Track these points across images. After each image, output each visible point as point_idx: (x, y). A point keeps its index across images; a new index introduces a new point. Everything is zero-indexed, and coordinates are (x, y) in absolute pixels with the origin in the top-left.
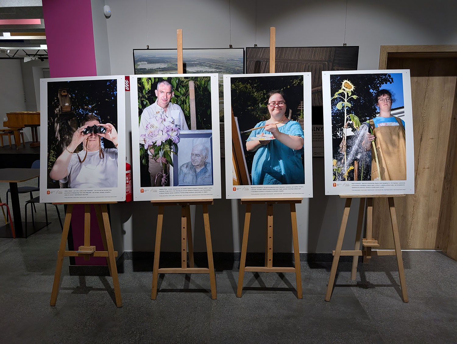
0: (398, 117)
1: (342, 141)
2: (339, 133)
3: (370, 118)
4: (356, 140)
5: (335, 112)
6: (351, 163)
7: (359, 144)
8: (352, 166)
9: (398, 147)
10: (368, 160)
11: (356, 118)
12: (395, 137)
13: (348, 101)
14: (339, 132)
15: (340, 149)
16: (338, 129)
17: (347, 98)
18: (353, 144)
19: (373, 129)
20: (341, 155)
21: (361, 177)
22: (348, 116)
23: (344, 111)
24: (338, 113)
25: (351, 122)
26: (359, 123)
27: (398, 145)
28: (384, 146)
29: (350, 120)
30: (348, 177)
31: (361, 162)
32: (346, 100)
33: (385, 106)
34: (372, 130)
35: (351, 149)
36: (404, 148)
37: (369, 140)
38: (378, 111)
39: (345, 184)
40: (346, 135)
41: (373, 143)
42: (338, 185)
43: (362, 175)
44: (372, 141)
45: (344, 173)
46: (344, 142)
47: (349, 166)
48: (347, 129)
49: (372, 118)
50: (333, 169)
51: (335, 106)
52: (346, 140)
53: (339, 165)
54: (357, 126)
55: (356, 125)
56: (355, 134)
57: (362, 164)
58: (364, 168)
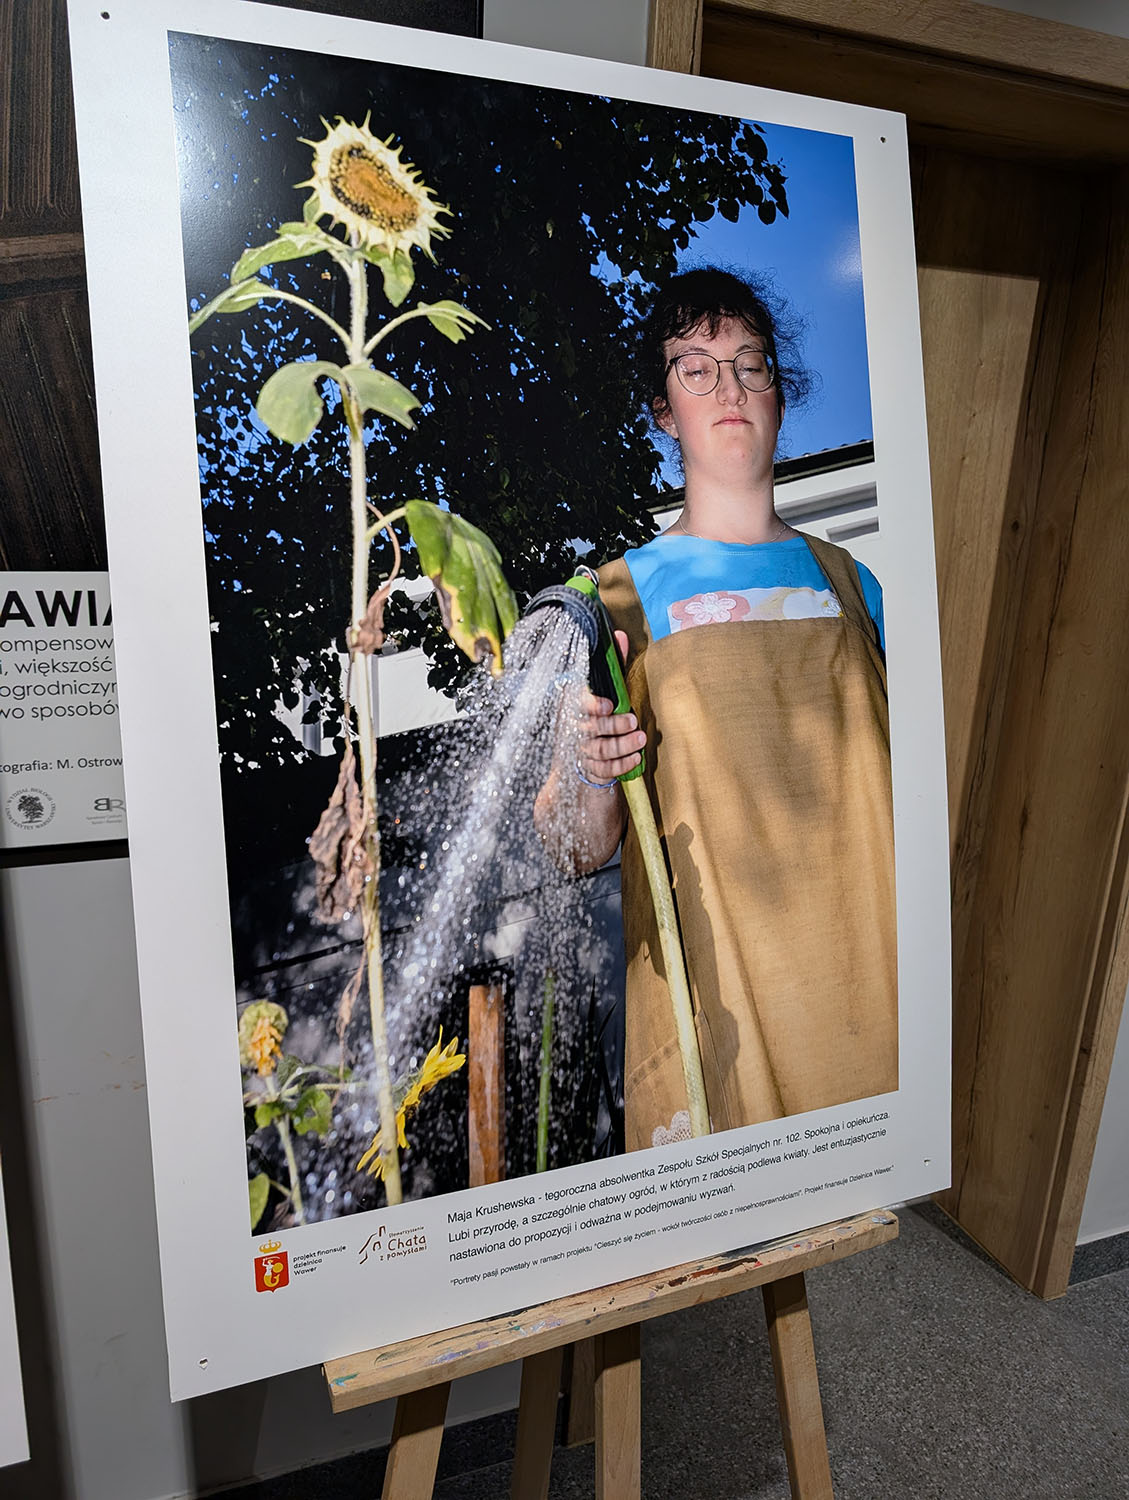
0: (830, 536)
1: (336, 798)
2: (300, 710)
3: (600, 548)
4: (480, 775)
5: (244, 471)
6: (435, 1012)
7: (511, 810)
8: (446, 1042)
9: (838, 816)
10: (592, 960)
11: (473, 548)
12: (810, 726)
13: (377, 358)
14: (292, 701)
15: (309, 882)
16: (288, 664)
17: (371, 327)
18: (444, 814)
19: (635, 651)
20: (327, 943)
21: (533, 1140)
22: (385, 521)
23: (346, 460)
24: (278, 487)
25: (418, 589)
26: (504, 598)
27: (833, 796)
28: (727, 816)
29: (412, 569)
30: (409, 1161)
31: (533, 989)
32: (357, 344)
33: (727, 427)
34: (625, 670)
35: (431, 866)
36: (882, 819)
37: (600, 767)
38: (667, 475)
39: (385, 1239)
40: (374, 725)
41: (636, 790)
42: (309, 1261)
43: (542, 1121)
44: (626, 776)
45: (368, 1127)
46: (353, 807)
47: (417, 1044)
48: (382, 661)
49: (622, 549)
50: (250, 1112)
51: (246, 409)
52: (379, 776)
53: (315, 1059)
54: (486, 632)
55: (473, 621)
56: (464, 714)
57: (538, 1010)
58: (557, 1045)
